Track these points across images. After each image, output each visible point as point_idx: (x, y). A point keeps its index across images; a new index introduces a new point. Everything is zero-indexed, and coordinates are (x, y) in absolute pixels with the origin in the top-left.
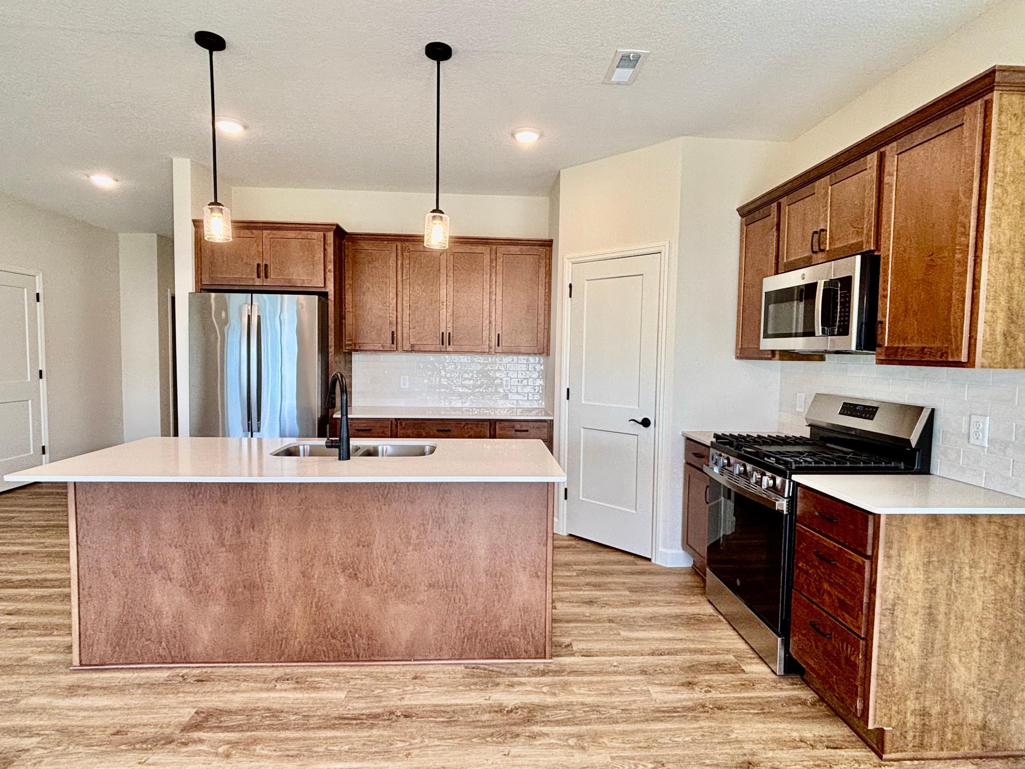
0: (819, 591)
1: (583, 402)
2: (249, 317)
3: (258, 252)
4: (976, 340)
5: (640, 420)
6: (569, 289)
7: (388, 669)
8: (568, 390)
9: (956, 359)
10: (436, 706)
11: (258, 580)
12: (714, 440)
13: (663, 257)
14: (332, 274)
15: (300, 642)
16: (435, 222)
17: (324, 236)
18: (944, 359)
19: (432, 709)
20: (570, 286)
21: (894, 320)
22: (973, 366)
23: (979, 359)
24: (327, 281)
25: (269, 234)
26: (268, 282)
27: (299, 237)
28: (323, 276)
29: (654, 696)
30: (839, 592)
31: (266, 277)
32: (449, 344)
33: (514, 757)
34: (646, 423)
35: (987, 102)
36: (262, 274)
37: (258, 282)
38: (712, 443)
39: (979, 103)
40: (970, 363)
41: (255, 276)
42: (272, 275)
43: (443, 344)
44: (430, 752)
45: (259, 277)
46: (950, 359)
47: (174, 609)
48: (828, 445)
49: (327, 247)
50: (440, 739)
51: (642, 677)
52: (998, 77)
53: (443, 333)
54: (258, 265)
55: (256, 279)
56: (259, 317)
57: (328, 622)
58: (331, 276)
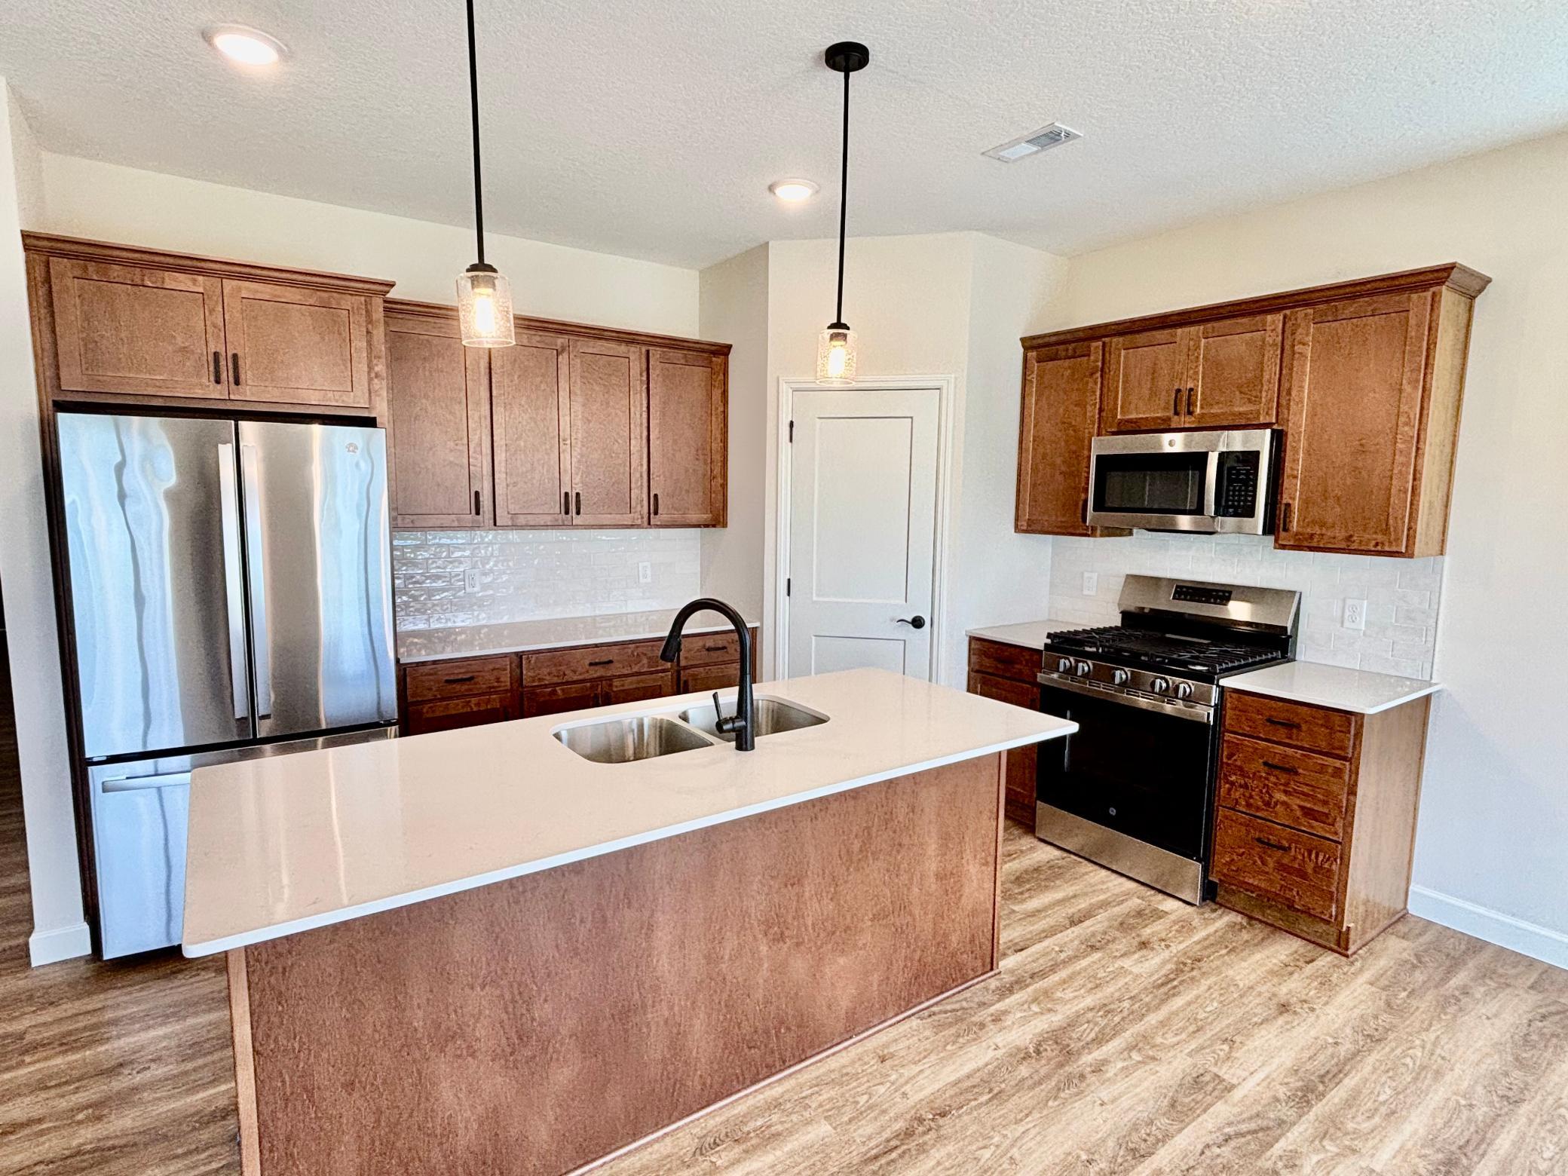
0: (1267, 804)
1: (815, 598)
4: (1415, 532)
5: (910, 619)
6: (788, 428)
7: (834, 1063)
8: (789, 580)
9: (1394, 549)
10: (956, 1083)
11: (637, 996)
12: (1049, 641)
13: (944, 396)
15: (701, 1076)
16: (834, 343)
18: (1379, 548)
19: (956, 1090)
20: (792, 424)
21: (1306, 502)
22: (1411, 556)
23: (1418, 549)
27: (311, 301)
29: (1136, 970)
30: (1302, 800)
33: (1113, 1102)
34: (918, 623)
35: (1434, 294)
38: (1046, 645)
39: (1429, 294)
40: (1409, 554)
43: (567, 513)
44: (1031, 1144)
46: (1387, 549)
47: (480, 1109)
48: (1168, 636)
50: (1018, 1122)
51: (1097, 956)
52: (1454, 275)
53: (567, 494)
57: (745, 1023)
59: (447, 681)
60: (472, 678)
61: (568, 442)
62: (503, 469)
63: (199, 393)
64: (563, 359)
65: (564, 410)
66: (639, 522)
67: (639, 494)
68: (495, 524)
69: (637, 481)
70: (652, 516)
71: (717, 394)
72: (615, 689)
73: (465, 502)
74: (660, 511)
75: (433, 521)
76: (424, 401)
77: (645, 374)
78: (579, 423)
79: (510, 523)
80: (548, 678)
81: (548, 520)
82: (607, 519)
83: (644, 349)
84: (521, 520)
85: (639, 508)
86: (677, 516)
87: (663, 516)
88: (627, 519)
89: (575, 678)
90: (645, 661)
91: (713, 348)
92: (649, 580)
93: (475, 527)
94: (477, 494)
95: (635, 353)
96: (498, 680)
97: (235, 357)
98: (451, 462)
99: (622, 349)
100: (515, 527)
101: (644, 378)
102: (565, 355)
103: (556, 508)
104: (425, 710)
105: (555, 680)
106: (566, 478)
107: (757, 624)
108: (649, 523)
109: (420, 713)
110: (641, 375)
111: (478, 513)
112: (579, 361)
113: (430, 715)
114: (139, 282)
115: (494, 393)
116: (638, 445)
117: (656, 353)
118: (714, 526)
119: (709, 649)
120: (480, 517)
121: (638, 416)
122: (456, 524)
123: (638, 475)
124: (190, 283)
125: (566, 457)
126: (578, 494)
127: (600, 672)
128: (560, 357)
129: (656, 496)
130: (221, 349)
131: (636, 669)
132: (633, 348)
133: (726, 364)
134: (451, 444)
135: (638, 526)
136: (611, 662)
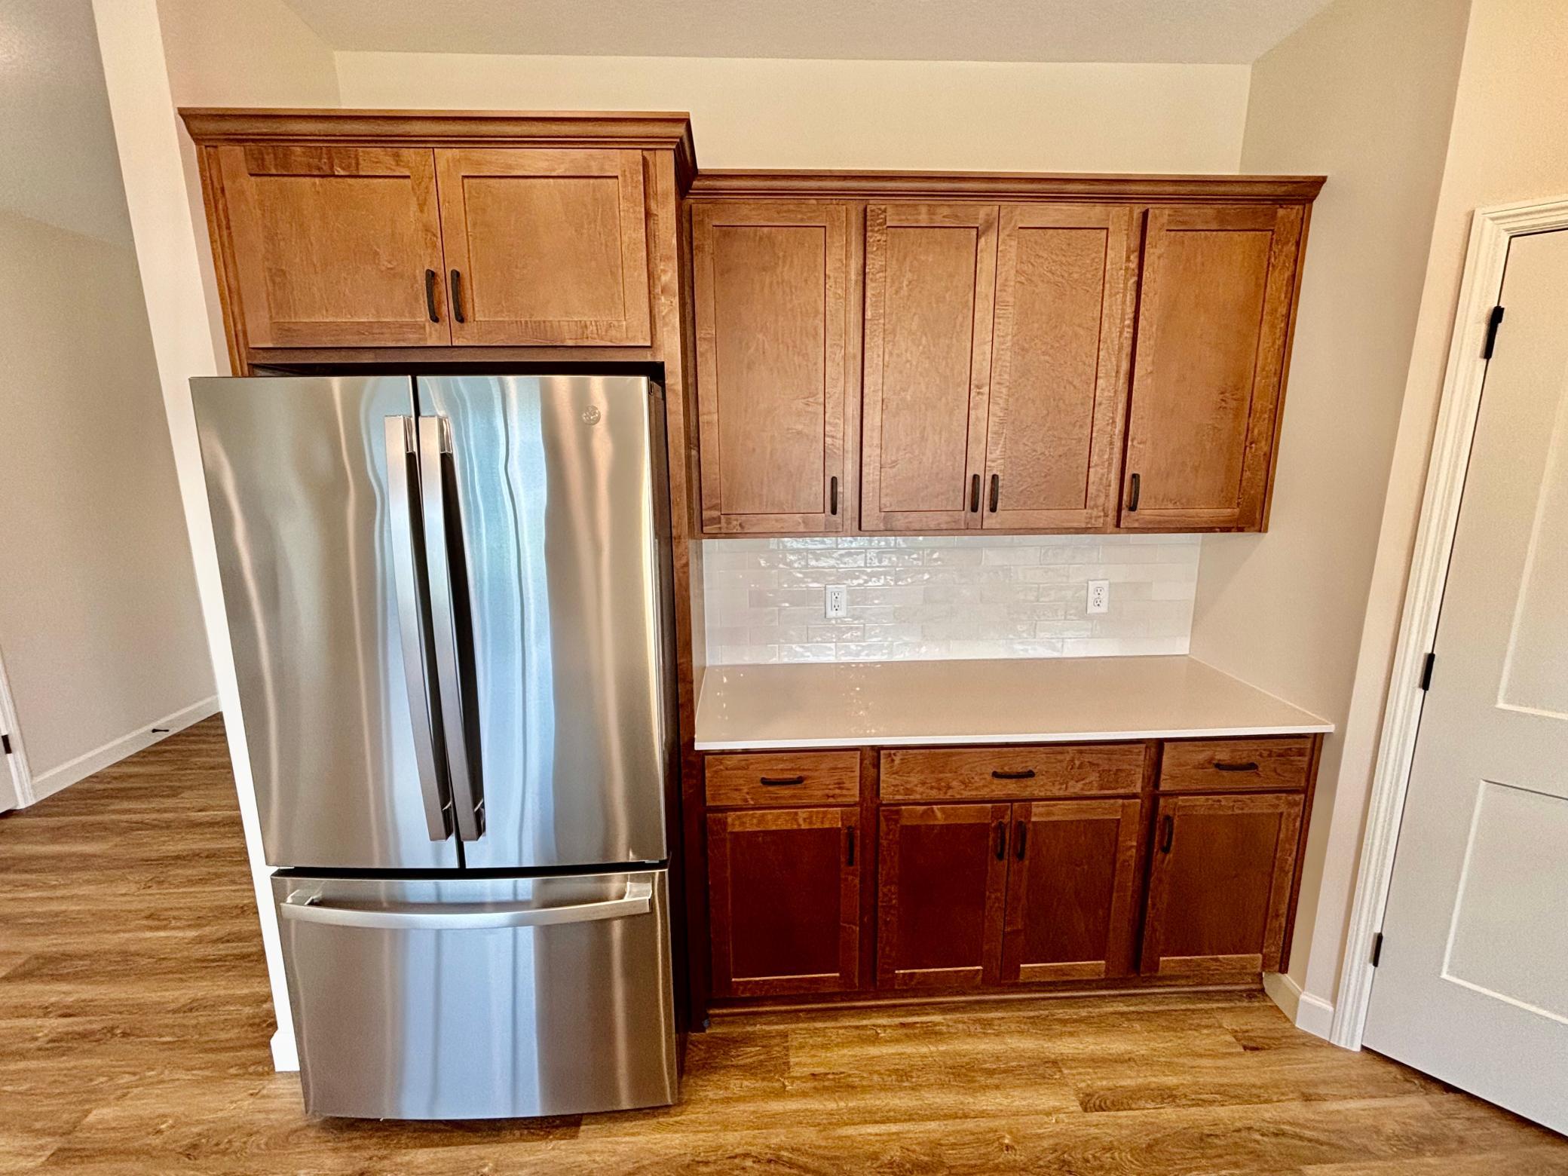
2: (413, 462)
3: (427, 229)
14: (676, 301)
17: (645, 163)
24: (659, 324)
25: (457, 162)
26: (466, 337)
28: (646, 310)
31: (461, 318)
32: (993, 509)
36: (447, 308)
37: (435, 336)
41: (423, 316)
42: (478, 308)
43: (974, 509)
45: (435, 318)
49: (653, 205)
53: (976, 477)
54: (431, 276)
55: (429, 326)
56: (446, 460)
58: (669, 307)
59: (765, 782)
60: (800, 780)
61: (986, 389)
62: (876, 441)
63: (412, 339)
64: (988, 242)
65: (983, 334)
66: (1099, 523)
67: (1104, 476)
68: (860, 528)
69: (1102, 451)
70: (1124, 513)
71: (1278, 281)
72: (1033, 819)
73: (816, 492)
74: (1140, 505)
75: (771, 524)
76: (760, 336)
77: (1134, 258)
78: (1008, 356)
79: (882, 527)
80: (920, 789)
81: (943, 519)
82: (1043, 518)
83: (1138, 210)
84: (900, 521)
85: (1101, 500)
86: (1171, 512)
87: (1146, 511)
88: (1079, 517)
89: (967, 794)
90: (1093, 777)
91: (1281, 190)
92: (1103, 609)
93: (829, 531)
94: (834, 480)
95: (1120, 218)
96: (840, 785)
97: (456, 276)
98: (799, 433)
99: (1095, 213)
100: (890, 531)
101: (1134, 265)
102: (992, 237)
103: (958, 500)
104: (729, 820)
105: (934, 794)
106: (976, 452)
107: (1328, 728)
108: (1118, 525)
109: (724, 824)
110: (1128, 259)
111: (834, 511)
112: (1014, 243)
113: (737, 829)
114: (328, 172)
115: (869, 315)
116: (1110, 387)
117: (1161, 215)
118: (1241, 530)
119: (1219, 766)
120: (837, 518)
121: (1115, 334)
122: (801, 528)
123: (1106, 440)
124: (389, 161)
125: (979, 413)
126: (995, 478)
127: (1012, 788)
128: (982, 241)
129: (1135, 476)
130: (437, 267)
131: (1076, 788)
132: (1115, 210)
133: (1304, 221)
134: (799, 404)
135: (1097, 531)
136: (1030, 774)
